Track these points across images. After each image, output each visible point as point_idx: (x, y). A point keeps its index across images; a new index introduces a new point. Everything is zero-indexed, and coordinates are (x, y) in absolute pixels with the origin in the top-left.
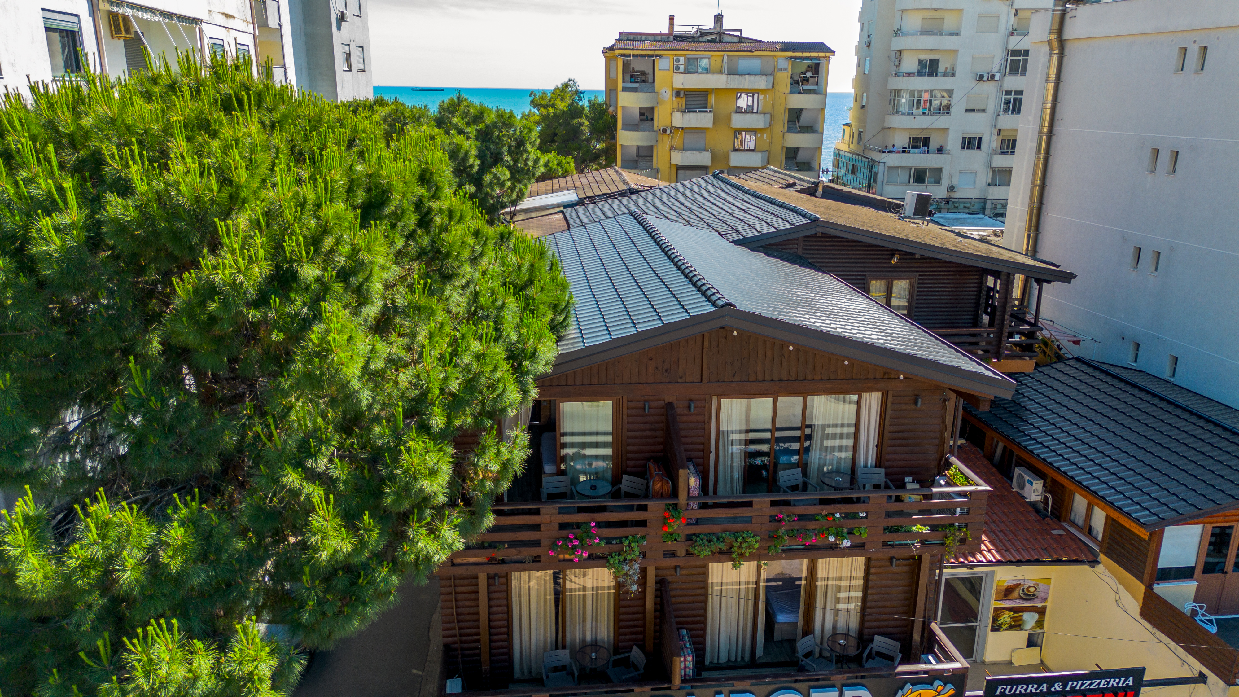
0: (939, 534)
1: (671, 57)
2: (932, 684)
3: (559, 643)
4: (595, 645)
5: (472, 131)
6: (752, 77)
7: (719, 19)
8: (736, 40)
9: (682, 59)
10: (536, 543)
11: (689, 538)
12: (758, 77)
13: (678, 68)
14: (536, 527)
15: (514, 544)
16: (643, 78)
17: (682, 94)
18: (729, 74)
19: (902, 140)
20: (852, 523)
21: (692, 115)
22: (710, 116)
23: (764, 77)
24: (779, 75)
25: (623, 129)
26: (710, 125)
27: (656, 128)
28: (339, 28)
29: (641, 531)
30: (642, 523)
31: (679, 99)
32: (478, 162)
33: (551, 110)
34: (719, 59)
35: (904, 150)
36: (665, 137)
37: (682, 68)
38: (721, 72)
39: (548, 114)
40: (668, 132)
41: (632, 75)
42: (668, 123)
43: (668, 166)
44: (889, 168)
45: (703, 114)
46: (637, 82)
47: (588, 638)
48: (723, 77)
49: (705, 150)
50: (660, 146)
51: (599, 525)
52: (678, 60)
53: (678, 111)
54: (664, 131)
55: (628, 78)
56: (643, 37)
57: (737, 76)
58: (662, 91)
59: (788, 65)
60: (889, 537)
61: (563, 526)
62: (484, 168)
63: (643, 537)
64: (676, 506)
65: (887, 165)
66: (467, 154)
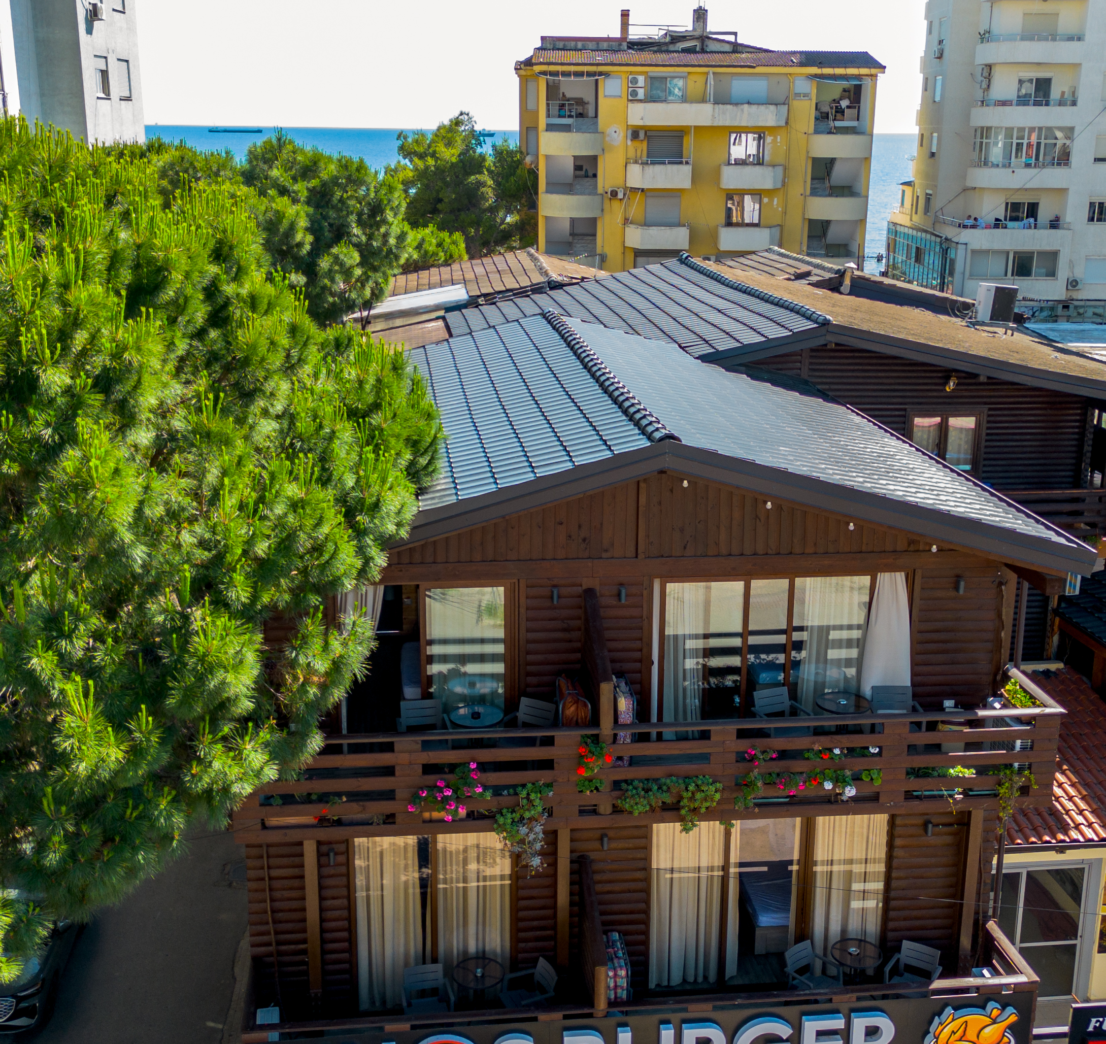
0: (989, 781)
1: (624, 76)
2: (984, 1007)
3: (429, 955)
4: (482, 957)
5: (301, 188)
6: (754, 108)
7: (700, 15)
8: (727, 48)
9: (641, 80)
10: (389, 795)
11: (616, 785)
12: (762, 108)
13: (634, 93)
14: (389, 771)
15: (356, 796)
16: (580, 110)
17: (642, 135)
18: (716, 103)
19: (992, 208)
20: (859, 764)
21: (658, 168)
22: (686, 170)
23: (772, 108)
24: (796, 104)
25: (548, 191)
26: (686, 184)
27: (600, 190)
28: (89, 31)
29: (543, 776)
30: (547, 765)
31: (637, 144)
32: (309, 238)
33: (431, 161)
34: (701, 79)
35: (998, 224)
36: (616, 204)
37: (641, 93)
38: (703, 100)
39: (427, 168)
40: (620, 196)
41: (562, 106)
42: (620, 182)
43: (621, 250)
44: (973, 252)
45: (675, 167)
46: (570, 116)
47: (472, 948)
48: (708, 108)
49: (680, 225)
50: (607, 218)
51: (484, 767)
52: (635, 81)
53: (636, 162)
54: (614, 194)
55: (555, 110)
56: (580, 45)
57: (729, 107)
58: (610, 131)
59: (810, 88)
60: (914, 784)
61: (429, 769)
62: (320, 247)
63: (549, 785)
64: (596, 739)
65: (970, 247)
66: (292, 227)
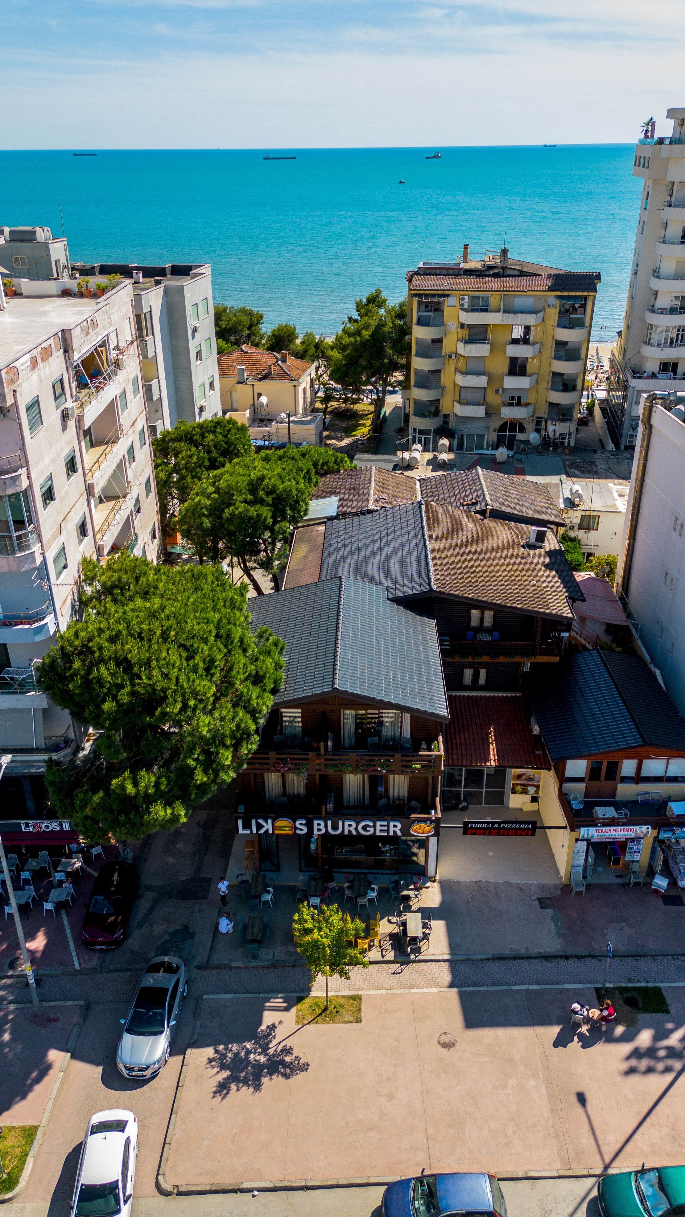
0: (424, 769)
1: (458, 296)
3: (284, 794)
4: (298, 795)
6: (524, 315)
7: (504, 252)
8: (517, 273)
9: (466, 298)
10: (268, 764)
11: (325, 765)
12: (529, 315)
13: (463, 305)
14: (268, 759)
15: (259, 764)
16: (437, 306)
17: (466, 327)
18: (505, 312)
19: (652, 366)
20: (388, 763)
21: (473, 346)
22: (487, 346)
23: (534, 315)
24: (548, 310)
25: (417, 355)
26: (487, 354)
27: (443, 354)
28: (193, 338)
29: (307, 762)
30: (308, 759)
31: (463, 330)
33: (358, 338)
34: (498, 298)
35: (653, 376)
36: (451, 361)
37: (466, 306)
38: (498, 311)
39: (356, 342)
40: (453, 357)
42: (454, 350)
43: (453, 384)
44: (638, 391)
45: (482, 345)
47: (296, 793)
48: (500, 315)
49: (483, 374)
50: (446, 368)
51: (291, 759)
52: (463, 299)
53: (462, 342)
54: (450, 357)
56: (438, 272)
57: (511, 315)
58: (450, 323)
59: (558, 303)
60: (403, 769)
61: (278, 759)
63: (308, 764)
64: (320, 755)
65: (636, 389)
